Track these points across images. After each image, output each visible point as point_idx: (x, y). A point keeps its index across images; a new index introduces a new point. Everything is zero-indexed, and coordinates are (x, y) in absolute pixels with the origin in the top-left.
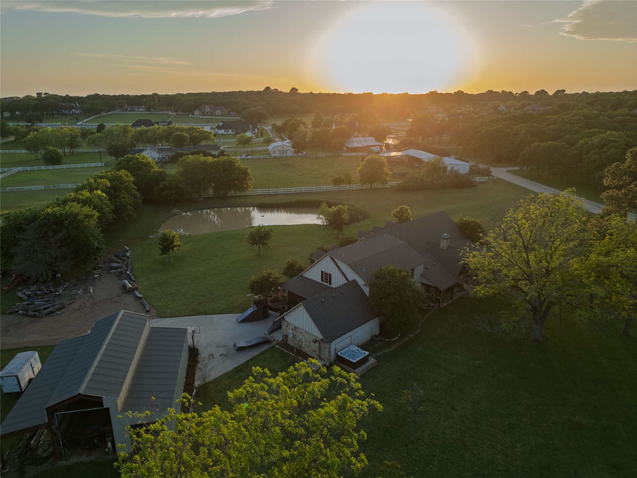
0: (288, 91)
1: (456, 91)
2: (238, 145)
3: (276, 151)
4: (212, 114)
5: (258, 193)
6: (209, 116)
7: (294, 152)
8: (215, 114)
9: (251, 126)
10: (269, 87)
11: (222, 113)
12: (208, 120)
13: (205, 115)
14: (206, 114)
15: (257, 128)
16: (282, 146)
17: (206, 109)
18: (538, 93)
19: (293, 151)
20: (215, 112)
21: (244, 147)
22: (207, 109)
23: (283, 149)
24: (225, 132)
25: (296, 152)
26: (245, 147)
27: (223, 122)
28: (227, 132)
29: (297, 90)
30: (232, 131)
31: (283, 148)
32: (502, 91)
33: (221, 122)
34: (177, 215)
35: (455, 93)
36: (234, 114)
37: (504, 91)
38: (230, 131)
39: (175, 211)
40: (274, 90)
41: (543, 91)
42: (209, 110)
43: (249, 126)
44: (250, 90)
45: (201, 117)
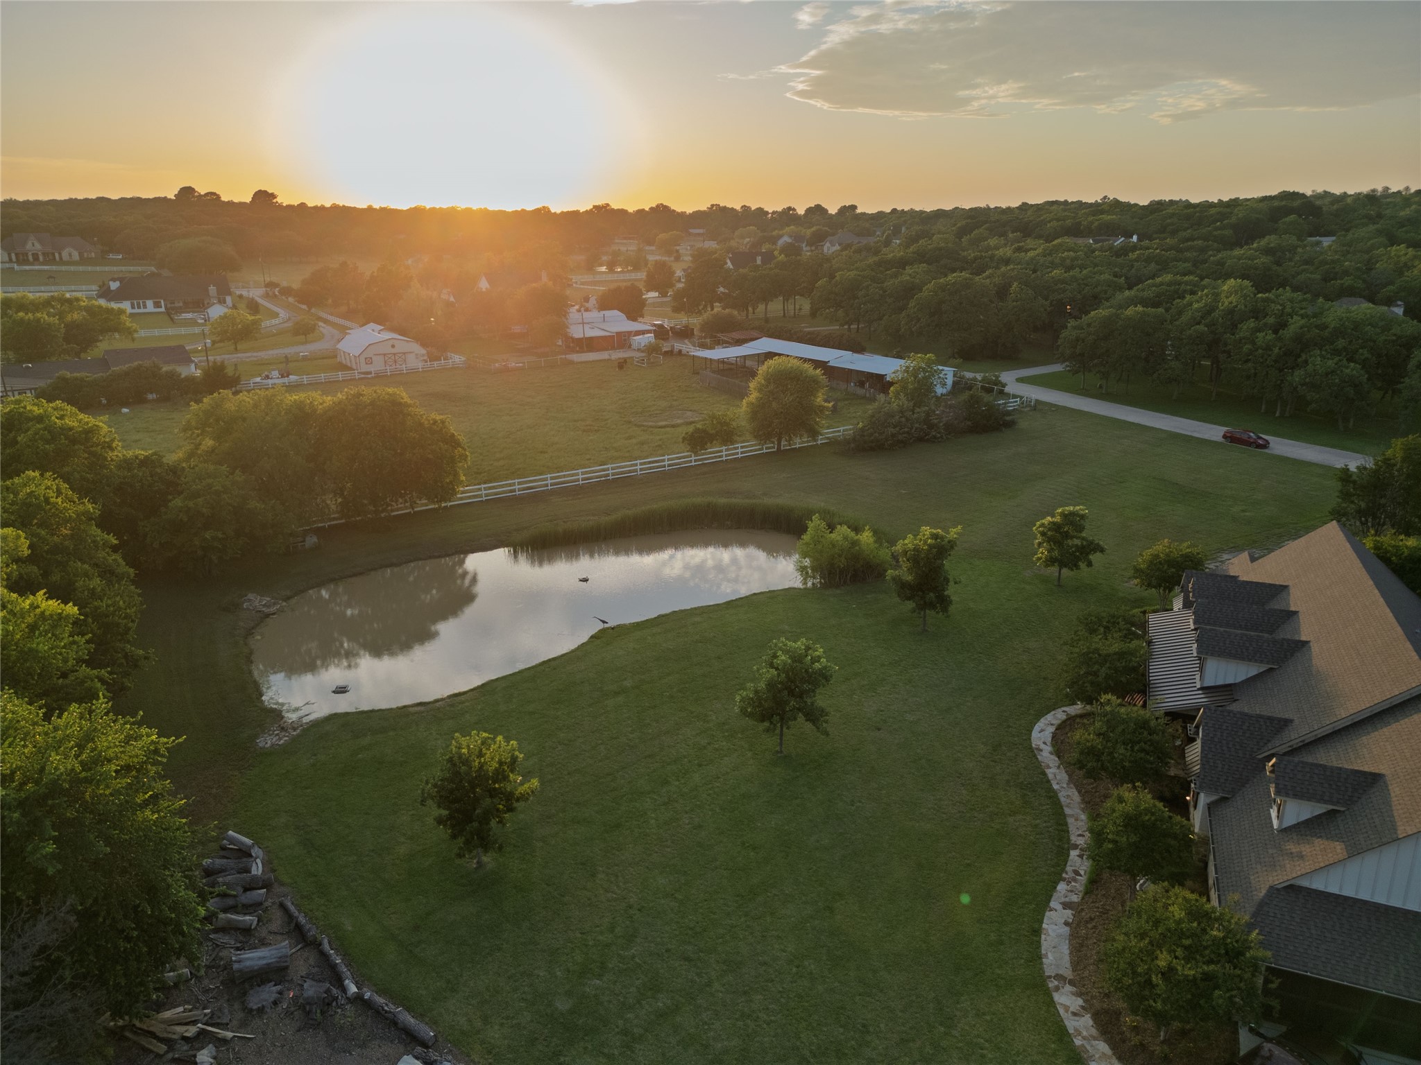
0: (247, 199)
1: (654, 206)
2: (217, 345)
3: (374, 358)
4: (50, 259)
5: (480, 496)
6: (43, 264)
7: (425, 358)
8: (61, 258)
9: (212, 290)
10: (190, 188)
11: (81, 254)
12: (51, 277)
13: (26, 262)
14: (31, 258)
15: (230, 294)
16: (391, 342)
17: (29, 246)
18: (809, 210)
19: (423, 355)
20: (60, 254)
21: (236, 349)
22: (33, 245)
23: (393, 351)
24: (133, 307)
25: (433, 358)
26: (239, 347)
27: (121, 280)
28: (139, 307)
29: (273, 196)
30: (157, 305)
31: (393, 346)
32: (742, 207)
33: (114, 280)
34: (267, 616)
35: (651, 209)
36: (121, 257)
37: (745, 206)
38: (150, 303)
39: (256, 601)
40: (207, 194)
41: (818, 207)
42: (38, 246)
43: (207, 291)
44: (129, 195)
45: (16, 267)
